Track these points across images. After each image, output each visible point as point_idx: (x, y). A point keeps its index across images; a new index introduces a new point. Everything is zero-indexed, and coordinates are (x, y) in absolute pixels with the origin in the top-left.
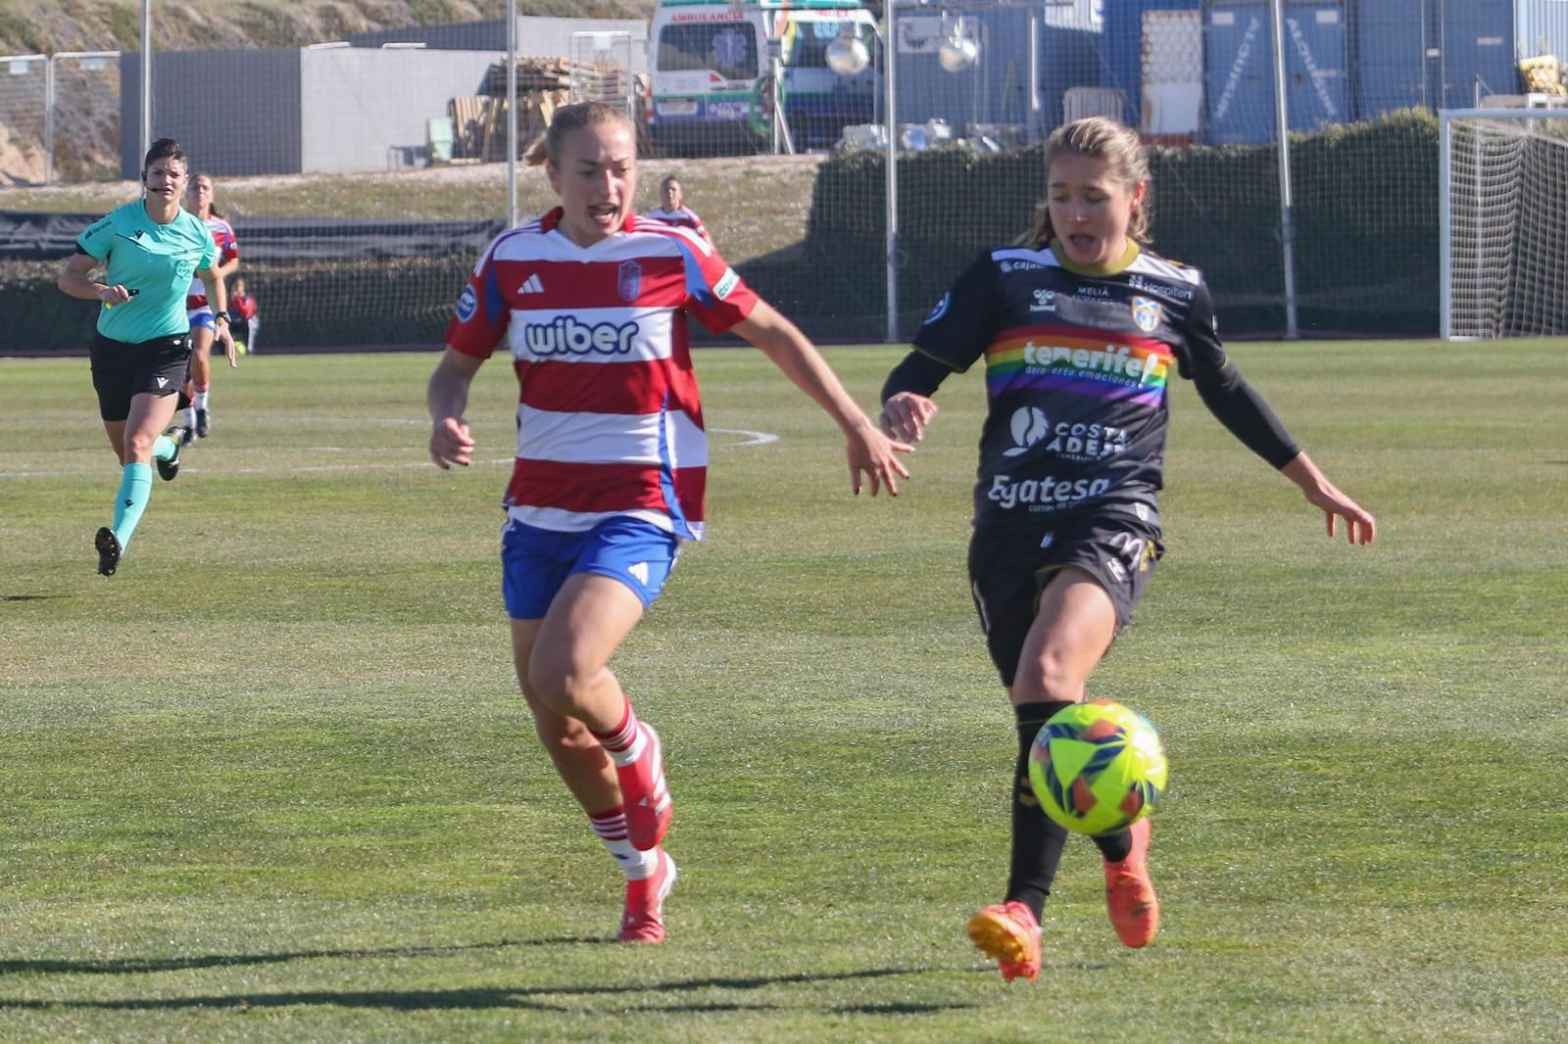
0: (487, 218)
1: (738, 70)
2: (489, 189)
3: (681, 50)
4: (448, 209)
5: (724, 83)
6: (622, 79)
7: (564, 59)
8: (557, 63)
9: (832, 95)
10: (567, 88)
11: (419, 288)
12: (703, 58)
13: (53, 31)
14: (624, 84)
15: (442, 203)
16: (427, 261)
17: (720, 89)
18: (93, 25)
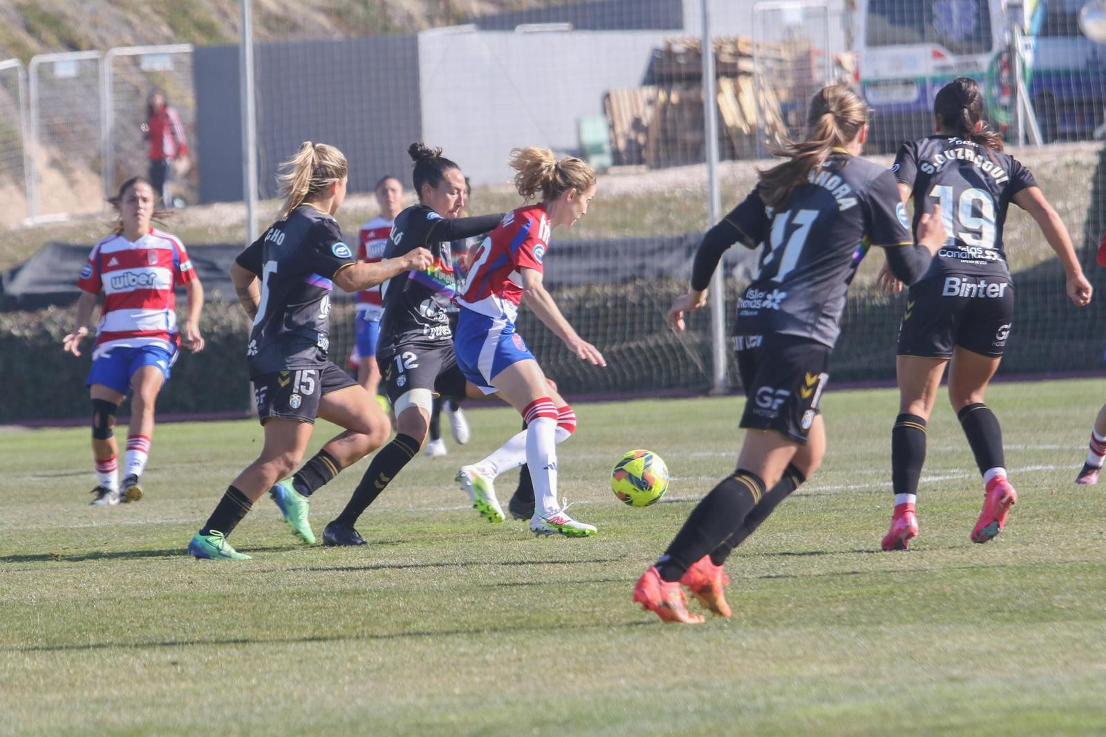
0: (676, 233)
1: (965, 45)
2: (675, 199)
3: (892, 22)
4: (624, 225)
5: (951, 60)
6: (816, 61)
7: (743, 38)
8: (735, 43)
9: (1086, 73)
10: (748, 74)
11: (601, 322)
12: (922, 32)
13: (94, 25)
14: (822, 67)
15: (618, 217)
16: (609, 290)
17: (944, 68)
18: (143, 17)
